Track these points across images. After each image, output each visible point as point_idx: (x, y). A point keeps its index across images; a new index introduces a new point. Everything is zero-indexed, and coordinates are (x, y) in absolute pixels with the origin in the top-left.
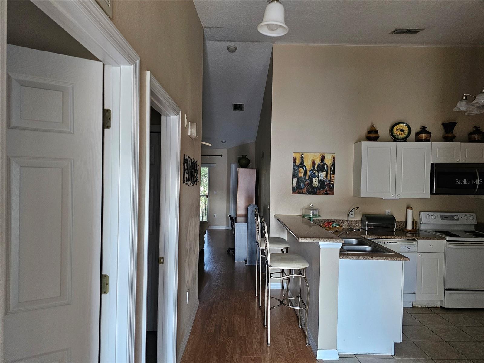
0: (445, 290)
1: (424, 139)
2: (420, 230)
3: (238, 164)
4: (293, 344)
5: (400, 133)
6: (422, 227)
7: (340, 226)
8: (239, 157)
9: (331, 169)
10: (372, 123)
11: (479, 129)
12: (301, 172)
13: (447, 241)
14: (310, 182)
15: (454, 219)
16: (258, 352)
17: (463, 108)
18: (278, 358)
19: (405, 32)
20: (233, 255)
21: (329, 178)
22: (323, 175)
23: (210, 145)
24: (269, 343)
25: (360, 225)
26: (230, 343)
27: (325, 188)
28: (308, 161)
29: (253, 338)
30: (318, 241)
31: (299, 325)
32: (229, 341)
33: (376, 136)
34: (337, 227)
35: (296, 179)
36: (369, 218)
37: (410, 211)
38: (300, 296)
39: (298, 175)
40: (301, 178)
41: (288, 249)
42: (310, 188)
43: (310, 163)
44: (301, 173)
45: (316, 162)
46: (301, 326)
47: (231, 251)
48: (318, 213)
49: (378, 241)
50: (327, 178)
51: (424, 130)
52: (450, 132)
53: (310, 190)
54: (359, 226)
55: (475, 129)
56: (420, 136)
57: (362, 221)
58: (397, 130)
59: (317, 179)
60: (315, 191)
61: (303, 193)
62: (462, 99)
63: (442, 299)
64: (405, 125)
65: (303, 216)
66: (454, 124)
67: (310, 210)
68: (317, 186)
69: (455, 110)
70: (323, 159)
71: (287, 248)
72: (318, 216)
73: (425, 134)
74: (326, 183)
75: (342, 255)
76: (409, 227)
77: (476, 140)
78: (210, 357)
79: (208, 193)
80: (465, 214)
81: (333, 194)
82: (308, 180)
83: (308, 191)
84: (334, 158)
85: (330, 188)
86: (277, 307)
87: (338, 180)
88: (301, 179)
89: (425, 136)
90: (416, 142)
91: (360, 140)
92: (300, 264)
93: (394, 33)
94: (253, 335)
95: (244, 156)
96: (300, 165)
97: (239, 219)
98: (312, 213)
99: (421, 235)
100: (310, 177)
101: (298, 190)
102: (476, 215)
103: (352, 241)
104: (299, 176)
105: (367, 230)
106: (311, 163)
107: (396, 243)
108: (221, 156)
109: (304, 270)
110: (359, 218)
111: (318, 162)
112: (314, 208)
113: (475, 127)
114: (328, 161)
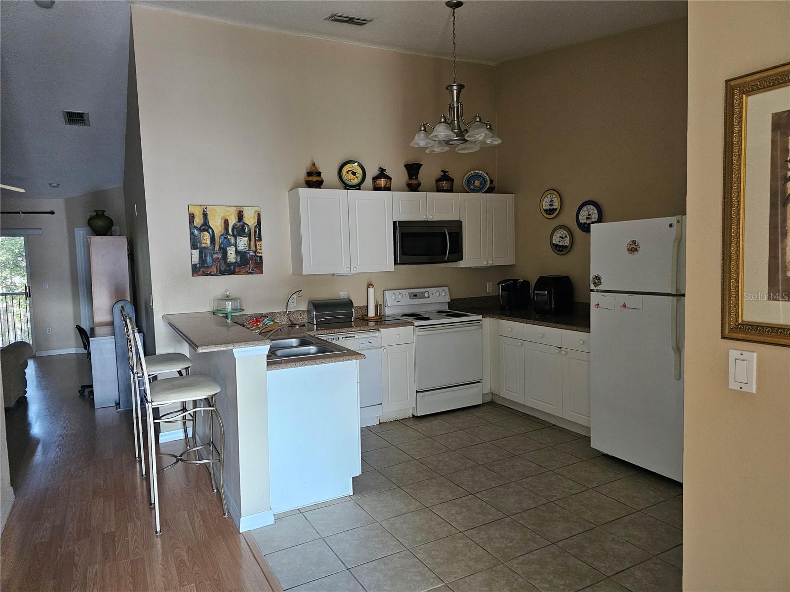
0: (417, 392)
1: (383, 186)
2: (386, 316)
3: (89, 228)
4: (203, 520)
5: (351, 176)
6: (388, 312)
7: (276, 321)
8: (90, 214)
9: (255, 232)
10: (312, 161)
11: (447, 174)
12: (205, 238)
13: (416, 326)
14: (223, 255)
15: (425, 297)
16: (138, 549)
17: (422, 144)
18: (174, 550)
19: (347, 22)
20: (92, 397)
21: (253, 248)
22: (242, 243)
23: (22, 191)
24: (159, 530)
25: (307, 317)
26: (83, 549)
27: (248, 264)
28: (216, 219)
29: (129, 531)
30: (230, 348)
31: (213, 488)
32: (80, 548)
33: (318, 180)
34: (271, 323)
35: (198, 250)
36: (317, 306)
37: (371, 290)
38: (212, 442)
39: (201, 244)
40: (206, 248)
41: (189, 369)
42: (223, 264)
43: (219, 223)
44: (206, 240)
45: (229, 222)
46: (217, 488)
47: (87, 391)
48: (239, 304)
49: (330, 337)
50: (250, 247)
51: (382, 174)
52: (414, 177)
53: (223, 267)
54: (305, 319)
55: (442, 174)
56: (378, 181)
57: (309, 312)
58: (347, 172)
59: (234, 250)
60: (232, 269)
61: (212, 273)
62: (421, 131)
63: (414, 406)
64: (356, 164)
65: (214, 313)
66: (419, 166)
67: (225, 301)
68: (234, 261)
69: (413, 146)
70: (240, 216)
71: (187, 369)
72: (240, 309)
73: (384, 180)
74: (248, 256)
75: (271, 365)
76: (371, 314)
77: (445, 188)
78: (40, 584)
79: (29, 287)
80: (436, 288)
81: (262, 273)
82: (219, 251)
83: (220, 270)
84: (259, 215)
85: (257, 263)
86: (169, 467)
87: (267, 249)
88: (206, 251)
89: (384, 183)
90: (374, 190)
91: (296, 186)
92: (207, 389)
93: (331, 20)
94: (130, 524)
95: (100, 213)
96: (203, 227)
97: (98, 330)
98: (229, 306)
99: (387, 323)
100: (222, 246)
101: (202, 269)
102: (449, 289)
103: (292, 342)
104: (203, 245)
105: (315, 323)
106: (221, 223)
107: (354, 337)
108: (52, 213)
109: (212, 398)
110: (304, 307)
111: (233, 221)
112: (232, 298)
113: (442, 171)
114: (250, 219)
